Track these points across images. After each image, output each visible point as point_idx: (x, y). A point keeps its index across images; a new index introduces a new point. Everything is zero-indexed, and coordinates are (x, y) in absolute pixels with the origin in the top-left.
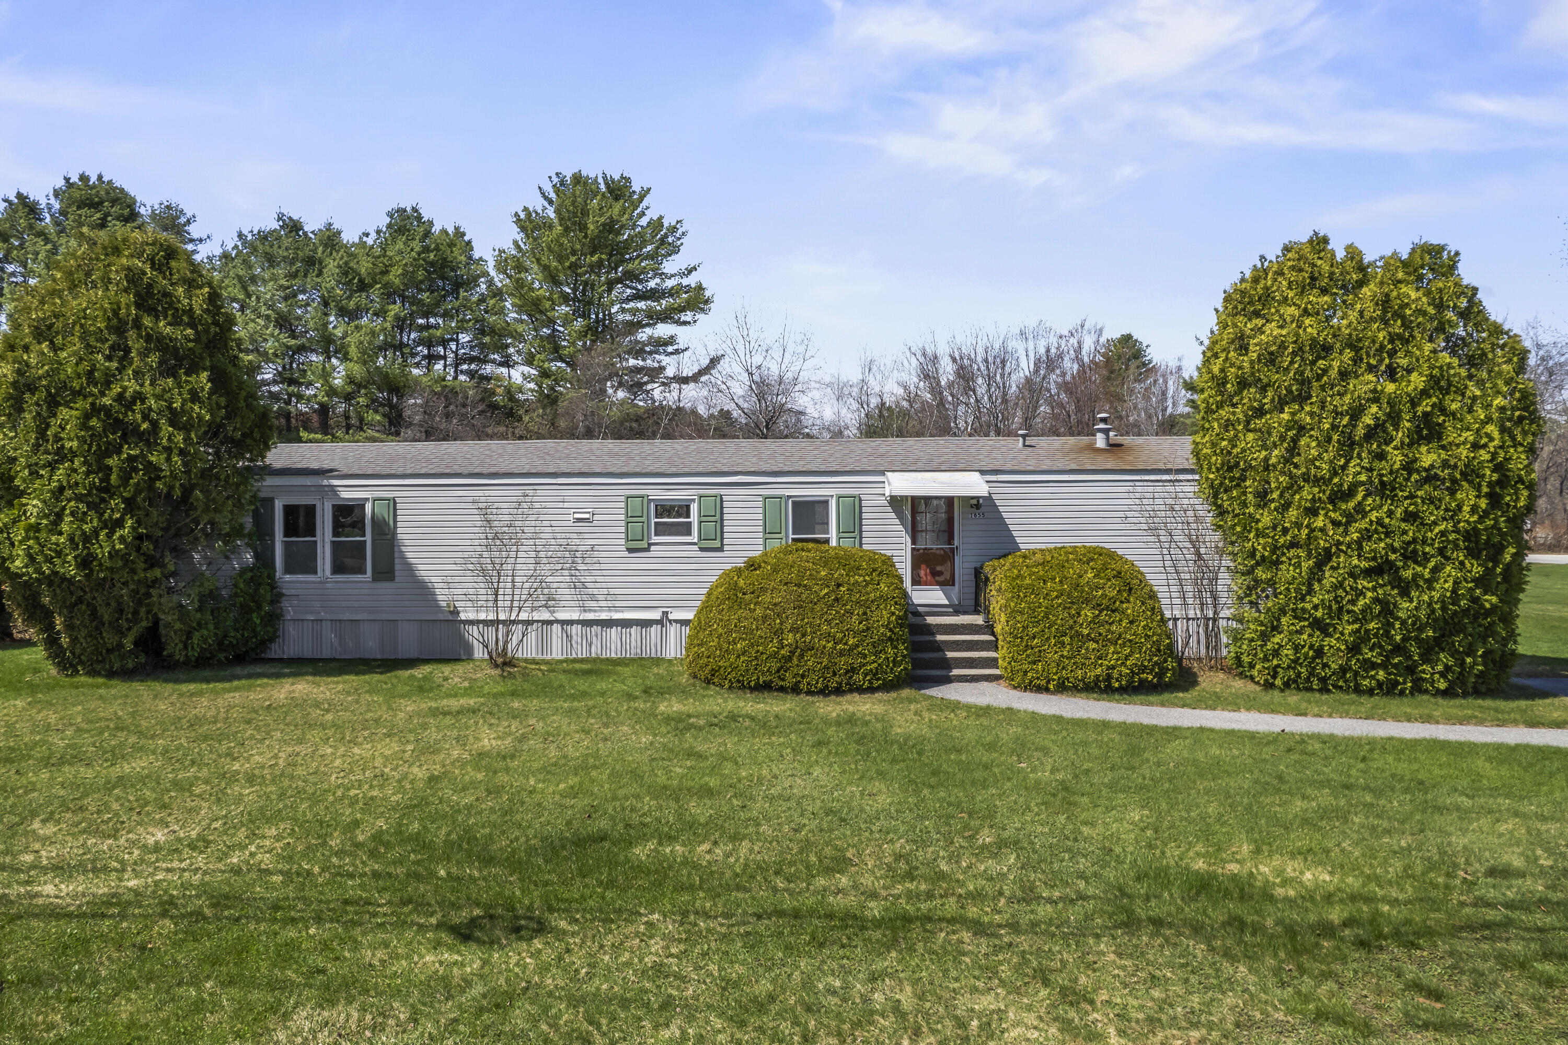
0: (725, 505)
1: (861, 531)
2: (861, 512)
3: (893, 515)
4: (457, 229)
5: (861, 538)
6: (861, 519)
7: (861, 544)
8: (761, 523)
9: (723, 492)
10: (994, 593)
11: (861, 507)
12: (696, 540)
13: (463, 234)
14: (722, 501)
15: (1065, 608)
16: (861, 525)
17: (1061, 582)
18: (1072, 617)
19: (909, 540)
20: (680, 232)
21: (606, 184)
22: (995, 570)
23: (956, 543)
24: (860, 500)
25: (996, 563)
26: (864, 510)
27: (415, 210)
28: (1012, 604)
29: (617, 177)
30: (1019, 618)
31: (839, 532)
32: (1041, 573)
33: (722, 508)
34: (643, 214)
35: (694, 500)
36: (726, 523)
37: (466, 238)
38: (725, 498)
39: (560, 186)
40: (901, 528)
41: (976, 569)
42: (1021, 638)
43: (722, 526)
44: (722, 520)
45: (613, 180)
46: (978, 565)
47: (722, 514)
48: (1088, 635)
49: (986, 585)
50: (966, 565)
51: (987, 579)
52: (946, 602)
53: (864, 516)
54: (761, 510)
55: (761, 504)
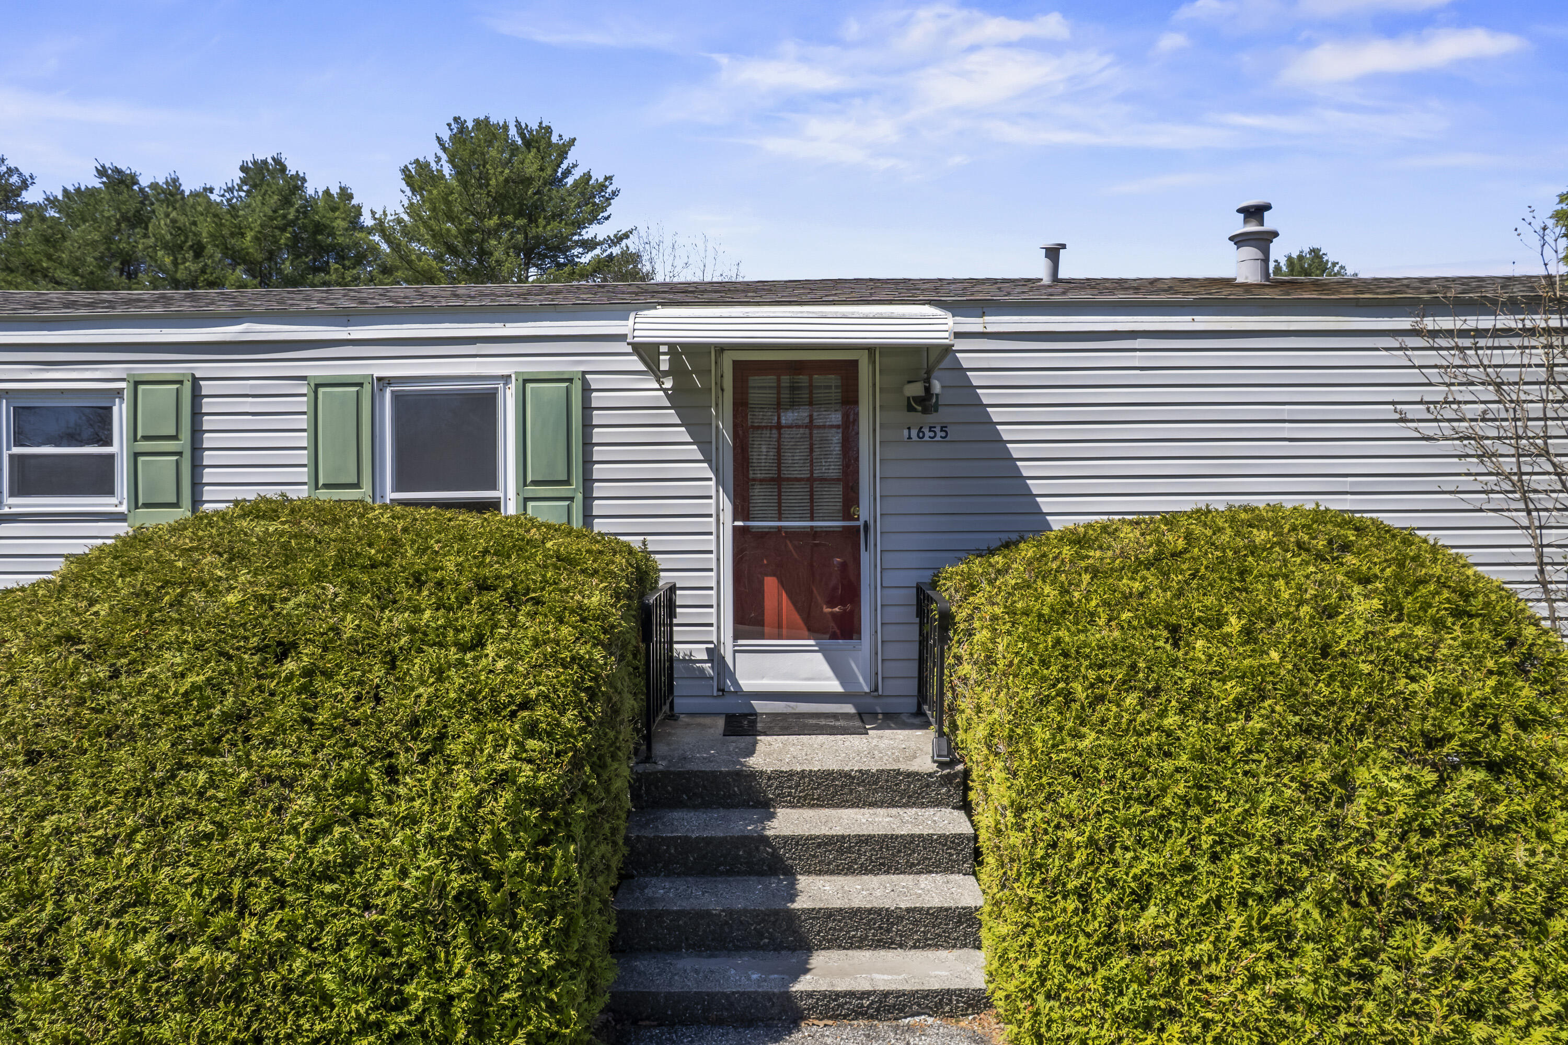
0: (208, 405)
1: (588, 481)
2: (588, 426)
3: (682, 434)
4: (343, 190)
5: (588, 499)
6: (588, 444)
7: (588, 517)
8: (303, 457)
9: (201, 370)
10: (966, 669)
11: (587, 408)
12: (123, 508)
13: (351, 197)
14: (197, 396)
15: (1283, 757)
16: (588, 462)
17: (1248, 633)
18: (1321, 799)
19: (727, 506)
20: (609, 190)
21: (522, 135)
22: (972, 588)
23: (864, 512)
24: (587, 390)
25: (977, 566)
26: (598, 417)
27: (277, 161)
28: (1041, 734)
29: (534, 126)
30: (1070, 802)
31: (523, 481)
32: (1157, 598)
33: (197, 414)
34: (567, 173)
35: (119, 393)
36: (208, 458)
37: (354, 202)
38: (207, 387)
39: (461, 132)
40: (704, 470)
41: (919, 589)
42: (1083, 894)
43: (197, 467)
44: (197, 449)
45: (531, 132)
46: (926, 577)
47: (197, 432)
48: (1404, 889)
49: (944, 639)
50: (894, 578)
51: (947, 619)
52: (834, 686)
53: (598, 435)
54: (302, 422)
55: (302, 404)
